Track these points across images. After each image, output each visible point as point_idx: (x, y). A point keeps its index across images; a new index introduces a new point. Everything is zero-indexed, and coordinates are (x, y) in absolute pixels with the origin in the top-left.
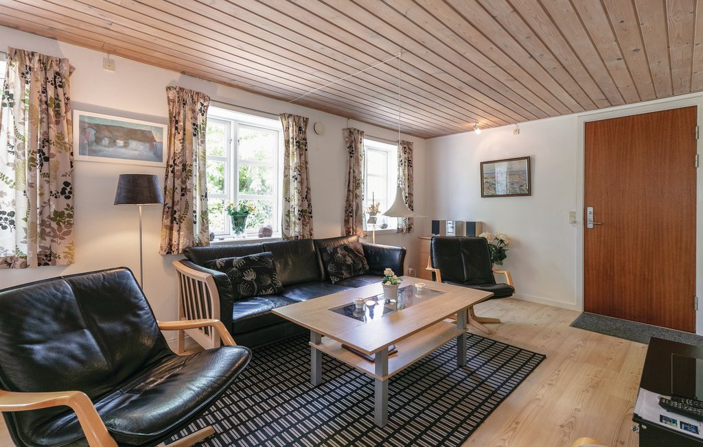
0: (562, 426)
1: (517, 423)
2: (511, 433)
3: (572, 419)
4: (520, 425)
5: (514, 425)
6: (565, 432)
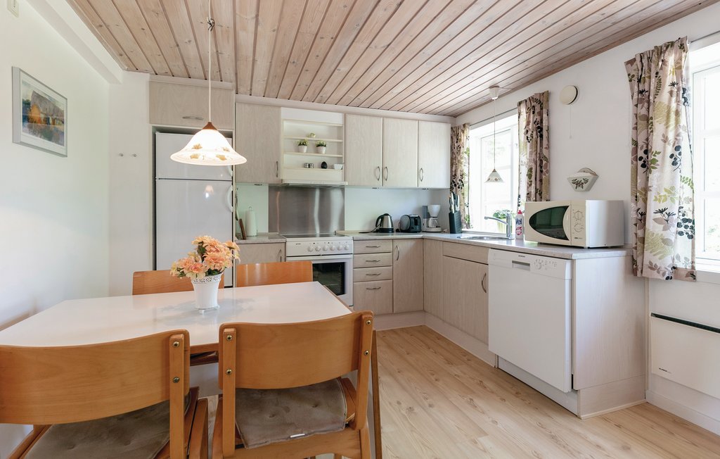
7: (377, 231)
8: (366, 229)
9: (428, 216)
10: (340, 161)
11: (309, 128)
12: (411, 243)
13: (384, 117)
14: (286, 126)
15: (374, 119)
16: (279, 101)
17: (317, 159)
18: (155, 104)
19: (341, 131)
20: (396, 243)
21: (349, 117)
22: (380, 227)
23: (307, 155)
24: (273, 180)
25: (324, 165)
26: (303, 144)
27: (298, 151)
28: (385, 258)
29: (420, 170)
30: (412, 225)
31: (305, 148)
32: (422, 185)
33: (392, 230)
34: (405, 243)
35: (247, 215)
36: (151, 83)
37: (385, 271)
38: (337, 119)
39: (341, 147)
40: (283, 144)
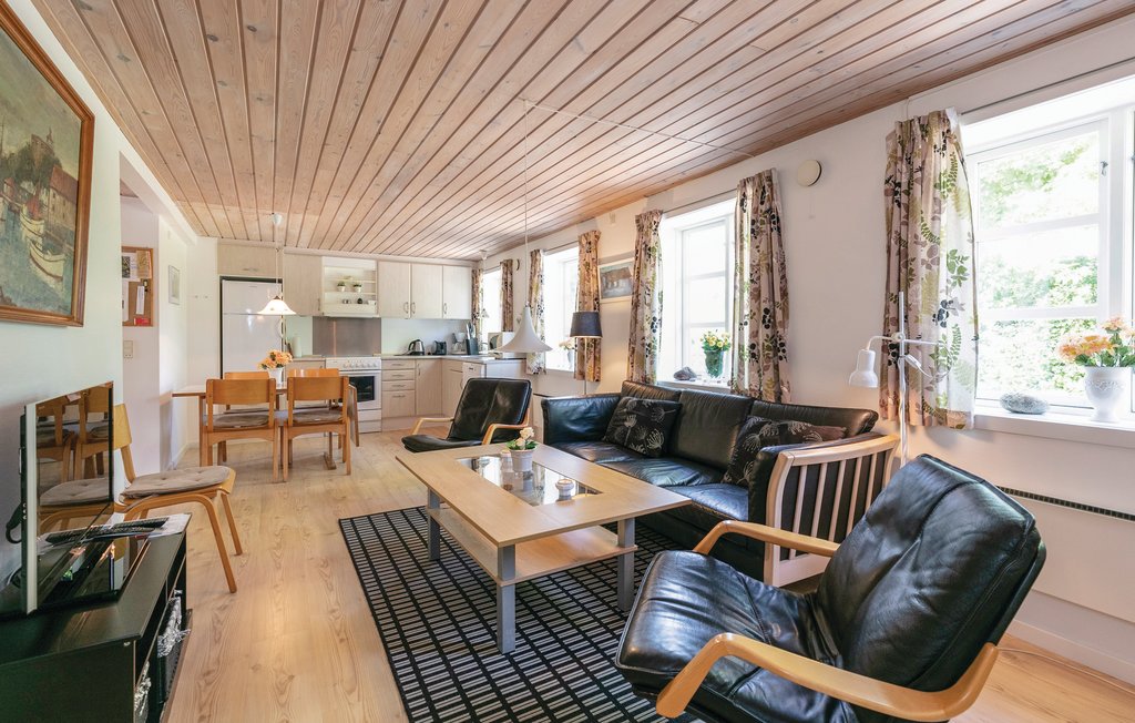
0: (292, 677)
1: (342, 640)
2: (338, 627)
3: (283, 699)
4: (337, 641)
5: (343, 635)
6: (284, 672)
7: (411, 354)
8: (401, 352)
9: (455, 341)
10: (374, 298)
11: (346, 272)
12: (432, 362)
13: (411, 262)
14: (327, 271)
15: (404, 265)
16: (320, 251)
17: (353, 296)
18: (222, 259)
19: (375, 274)
20: (418, 362)
21: (381, 263)
22: (413, 350)
23: (344, 293)
24: (317, 314)
25: (360, 301)
26: (341, 284)
27: (338, 290)
28: (409, 374)
29: (444, 305)
30: (440, 349)
31: (343, 288)
32: (447, 316)
33: (423, 353)
34: (425, 363)
35: (294, 340)
36: (219, 244)
37: (409, 384)
38: (371, 265)
39: (375, 287)
40: (324, 285)
